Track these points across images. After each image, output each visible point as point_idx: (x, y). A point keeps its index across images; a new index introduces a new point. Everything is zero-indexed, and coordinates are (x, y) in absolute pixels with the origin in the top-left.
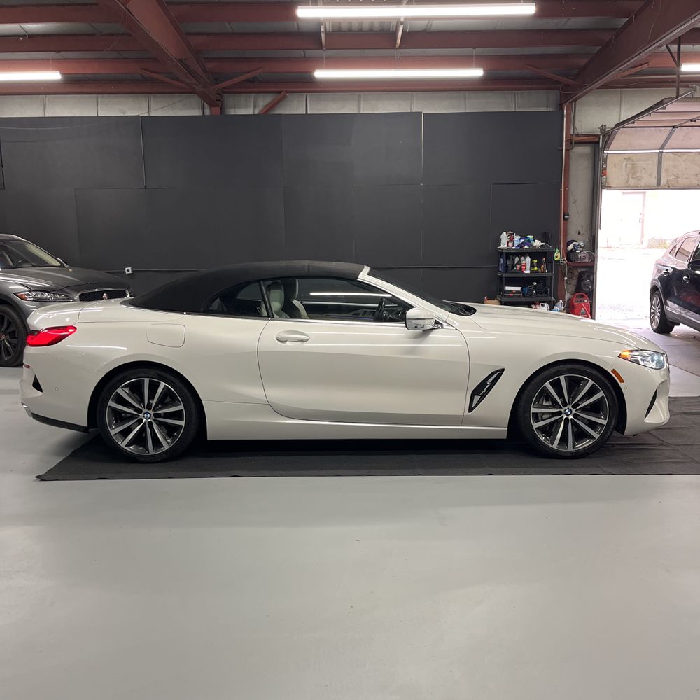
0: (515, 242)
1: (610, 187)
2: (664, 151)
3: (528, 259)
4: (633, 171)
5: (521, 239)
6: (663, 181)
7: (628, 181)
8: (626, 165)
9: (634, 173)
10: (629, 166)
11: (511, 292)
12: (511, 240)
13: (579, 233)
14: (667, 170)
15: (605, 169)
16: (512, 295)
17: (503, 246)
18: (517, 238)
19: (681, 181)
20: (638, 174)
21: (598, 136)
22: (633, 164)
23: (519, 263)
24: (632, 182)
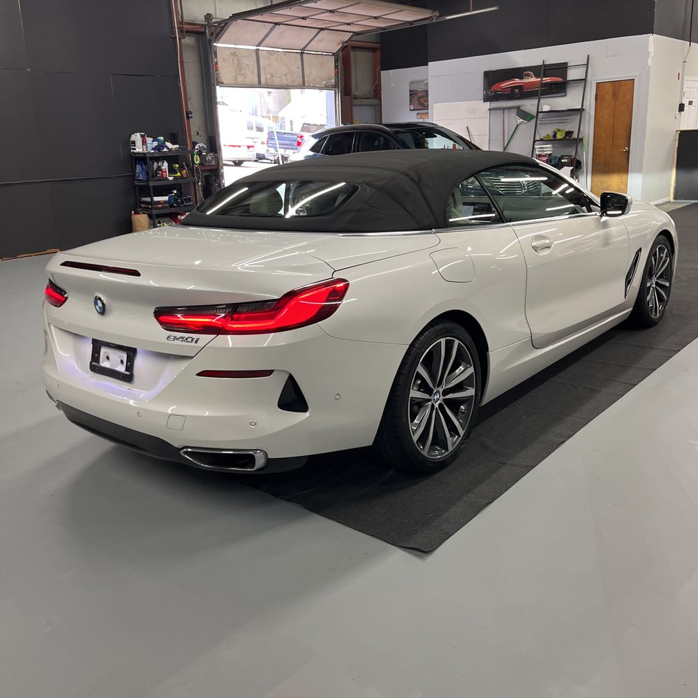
0: (148, 145)
1: (223, 83)
2: (261, 48)
3: (166, 164)
4: (239, 67)
5: (153, 141)
6: (263, 81)
7: (236, 77)
8: (233, 60)
9: (240, 70)
10: (235, 61)
11: (159, 202)
12: (144, 142)
13: (198, 134)
14: (264, 69)
15: (217, 63)
16: (160, 206)
17: (139, 149)
18: (149, 140)
19: (277, 81)
20: (243, 72)
21: (204, 26)
22: (238, 60)
23: (159, 168)
24: (240, 79)
